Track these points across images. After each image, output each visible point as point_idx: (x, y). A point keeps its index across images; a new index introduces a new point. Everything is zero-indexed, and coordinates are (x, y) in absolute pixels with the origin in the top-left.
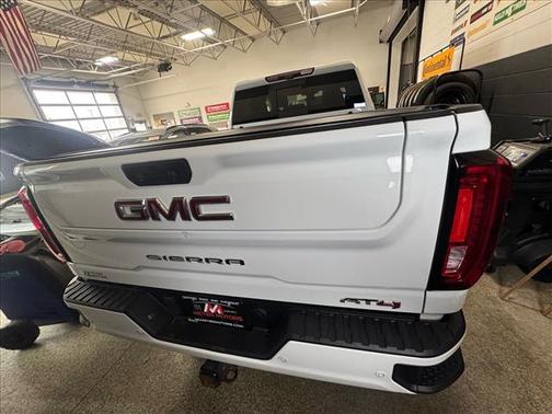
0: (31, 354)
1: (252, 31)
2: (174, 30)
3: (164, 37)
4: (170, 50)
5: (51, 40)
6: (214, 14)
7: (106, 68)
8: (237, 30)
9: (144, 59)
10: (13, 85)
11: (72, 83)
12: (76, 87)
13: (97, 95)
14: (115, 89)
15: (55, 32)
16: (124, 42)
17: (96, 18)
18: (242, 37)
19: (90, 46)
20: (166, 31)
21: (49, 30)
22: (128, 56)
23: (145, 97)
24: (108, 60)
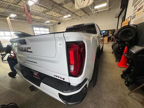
0: (13, 79)
1: (80, 15)
2: (62, 15)
3: (60, 17)
4: (61, 20)
5: (38, 18)
6: (71, 12)
7: (48, 23)
8: (77, 15)
9: (56, 22)
10: (30, 27)
11: (41, 26)
12: (42, 27)
13: (45, 29)
14: (49, 28)
15: (39, 16)
16: (52, 18)
17: (46, 13)
18: (78, 16)
19: (45, 19)
20: (60, 15)
21: (38, 16)
22: (52, 21)
23: (55, 30)
24: (48, 22)
